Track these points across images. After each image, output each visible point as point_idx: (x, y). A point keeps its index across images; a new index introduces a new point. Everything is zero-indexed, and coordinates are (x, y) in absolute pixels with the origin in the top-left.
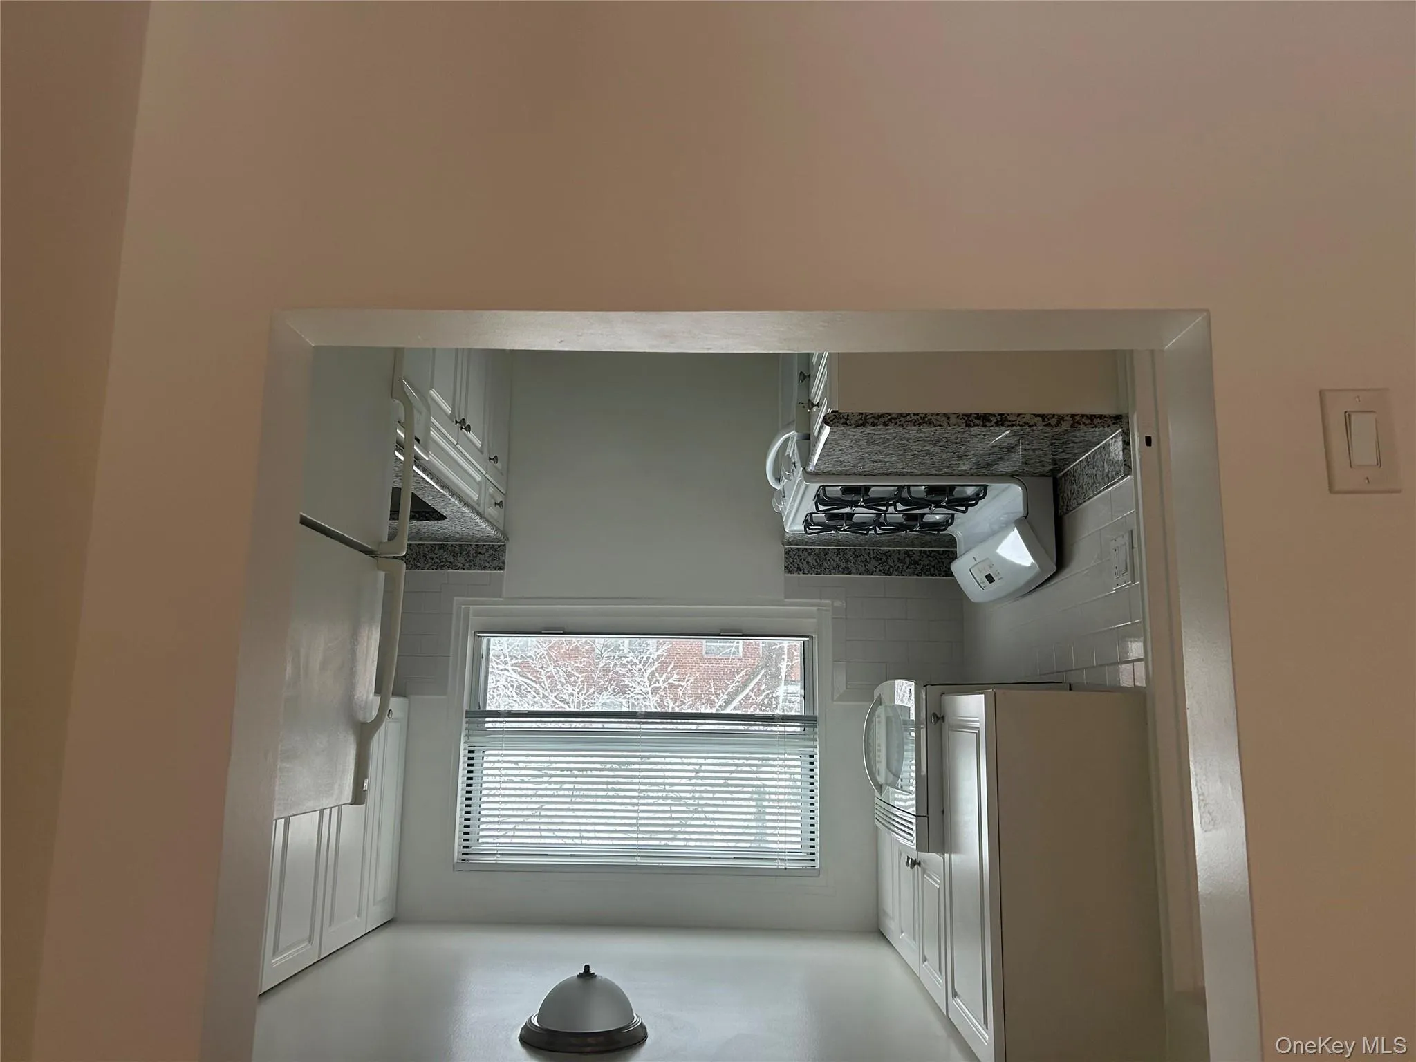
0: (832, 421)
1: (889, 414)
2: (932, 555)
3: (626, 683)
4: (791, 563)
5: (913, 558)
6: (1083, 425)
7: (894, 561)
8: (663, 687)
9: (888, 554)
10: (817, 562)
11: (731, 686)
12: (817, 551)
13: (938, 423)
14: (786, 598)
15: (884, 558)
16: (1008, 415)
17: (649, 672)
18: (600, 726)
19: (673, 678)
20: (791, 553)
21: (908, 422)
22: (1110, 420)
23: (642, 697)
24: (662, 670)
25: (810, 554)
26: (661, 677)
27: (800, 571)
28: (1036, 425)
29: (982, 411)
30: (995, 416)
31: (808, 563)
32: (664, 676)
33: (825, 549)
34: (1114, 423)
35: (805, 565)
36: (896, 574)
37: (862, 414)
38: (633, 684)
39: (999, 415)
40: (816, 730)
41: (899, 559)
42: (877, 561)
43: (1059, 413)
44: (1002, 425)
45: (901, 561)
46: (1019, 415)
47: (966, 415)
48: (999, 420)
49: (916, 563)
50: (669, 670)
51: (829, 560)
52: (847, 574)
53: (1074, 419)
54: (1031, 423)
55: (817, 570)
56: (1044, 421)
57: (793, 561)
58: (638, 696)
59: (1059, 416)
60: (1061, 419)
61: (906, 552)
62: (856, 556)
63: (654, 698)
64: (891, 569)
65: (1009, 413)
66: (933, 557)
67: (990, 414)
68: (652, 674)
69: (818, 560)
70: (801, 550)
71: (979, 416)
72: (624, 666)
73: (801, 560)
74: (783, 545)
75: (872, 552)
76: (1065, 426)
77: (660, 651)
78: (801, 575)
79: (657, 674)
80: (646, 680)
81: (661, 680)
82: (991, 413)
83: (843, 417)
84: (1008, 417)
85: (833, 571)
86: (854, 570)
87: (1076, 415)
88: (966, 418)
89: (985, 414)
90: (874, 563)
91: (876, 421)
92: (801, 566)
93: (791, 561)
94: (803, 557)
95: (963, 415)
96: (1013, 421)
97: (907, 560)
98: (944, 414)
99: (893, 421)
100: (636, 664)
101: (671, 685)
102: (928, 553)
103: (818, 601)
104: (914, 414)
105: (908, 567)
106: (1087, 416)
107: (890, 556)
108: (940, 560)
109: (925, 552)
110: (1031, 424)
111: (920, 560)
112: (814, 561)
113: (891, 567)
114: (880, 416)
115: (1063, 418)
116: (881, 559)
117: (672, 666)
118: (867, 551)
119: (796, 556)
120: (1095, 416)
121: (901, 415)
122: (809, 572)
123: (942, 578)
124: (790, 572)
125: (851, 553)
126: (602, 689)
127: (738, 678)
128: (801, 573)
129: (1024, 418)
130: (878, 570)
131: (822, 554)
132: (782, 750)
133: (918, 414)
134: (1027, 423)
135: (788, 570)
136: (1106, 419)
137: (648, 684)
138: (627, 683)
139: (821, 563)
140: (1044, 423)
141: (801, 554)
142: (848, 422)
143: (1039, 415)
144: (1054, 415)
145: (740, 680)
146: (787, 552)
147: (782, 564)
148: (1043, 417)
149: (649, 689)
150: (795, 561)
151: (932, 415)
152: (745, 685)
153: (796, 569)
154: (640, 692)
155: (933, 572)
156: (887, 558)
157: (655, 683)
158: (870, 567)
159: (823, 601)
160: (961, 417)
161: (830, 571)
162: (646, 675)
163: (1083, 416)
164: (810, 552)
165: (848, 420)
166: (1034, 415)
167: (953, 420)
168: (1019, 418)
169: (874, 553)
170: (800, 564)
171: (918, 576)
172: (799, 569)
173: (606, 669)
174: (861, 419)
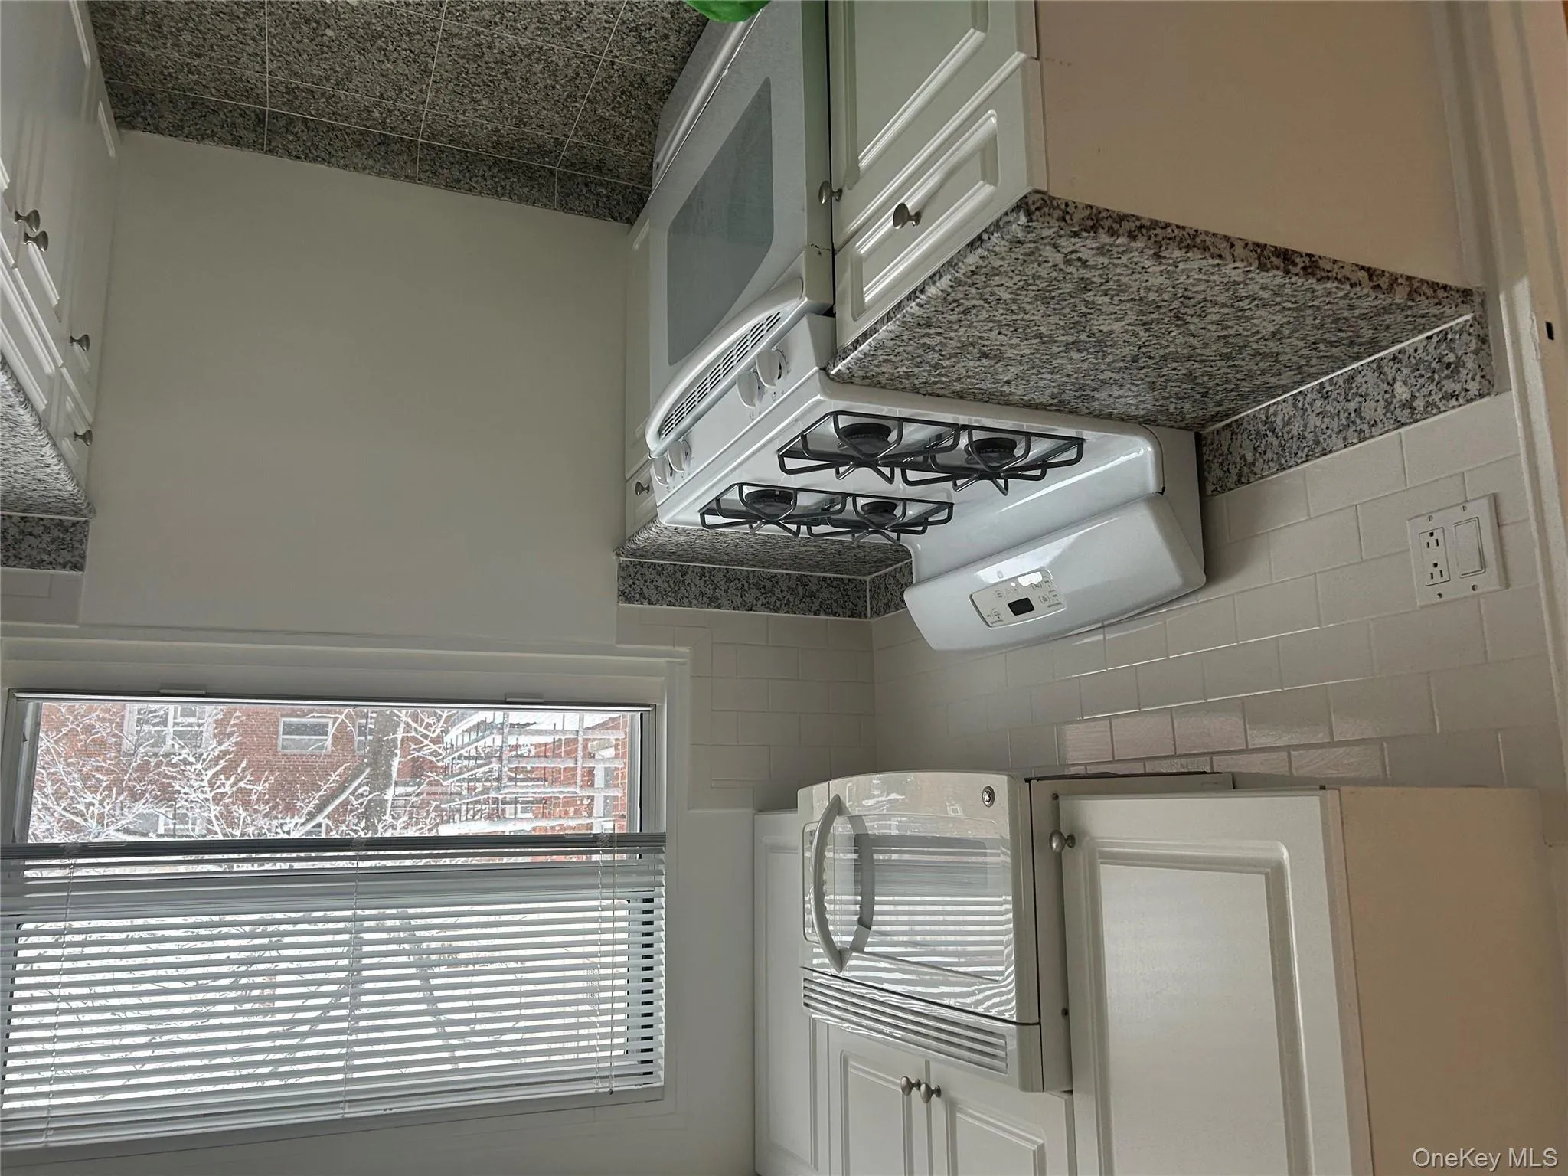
0: (1038, 209)
1: (1138, 218)
2: (835, 583)
3: (175, 789)
4: (630, 586)
5: (808, 588)
6: (1423, 297)
7: (782, 591)
8: (230, 793)
9: (775, 579)
10: (670, 587)
11: (325, 788)
12: (671, 569)
13: (1217, 251)
14: (618, 643)
15: (769, 585)
16: (1320, 257)
17: (210, 773)
18: (285, 866)
19: (245, 781)
20: (630, 569)
21: (1170, 239)
22: (1457, 295)
23: (198, 805)
24: (227, 771)
25: (659, 574)
26: (228, 779)
27: (645, 599)
28: (1360, 285)
29: (1282, 244)
30: (1302, 256)
31: (657, 587)
32: (233, 779)
33: (683, 566)
34: (1463, 302)
35: (653, 592)
36: (786, 610)
37: (1091, 207)
38: (187, 790)
39: (1307, 255)
40: (662, 856)
41: (789, 587)
42: (758, 589)
43: (1392, 269)
44: (1313, 275)
45: (793, 591)
46: (1335, 262)
47: (1258, 245)
48: (1308, 264)
49: (813, 595)
50: (239, 770)
51: (689, 584)
52: (715, 608)
53: (1411, 285)
54: (1354, 280)
55: (670, 599)
56: (1370, 279)
57: (634, 583)
58: (193, 805)
59: (1391, 275)
60: (1394, 280)
61: (799, 579)
62: (729, 581)
63: (216, 807)
64: (778, 603)
65: (1322, 255)
66: (835, 588)
67: (1294, 252)
68: (216, 775)
69: (671, 583)
70: (646, 566)
71: (1278, 252)
72: (174, 766)
73: (646, 581)
74: (618, 555)
75: (751, 576)
76: (1400, 297)
77: (226, 745)
78: (646, 606)
79: (222, 777)
80: (205, 783)
81: (229, 783)
82: (1298, 250)
83: (1058, 207)
84: (1320, 261)
85: (694, 602)
86: (724, 601)
87: (1414, 278)
88: (1259, 251)
89: (1287, 250)
90: (755, 592)
91: (1116, 226)
92: (645, 591)
93: (631, 582)
94: (648, 577)
95: (1254, 243)
96: (1328, 271)
97: (801, 590)
98: (1225, 236)
99: (1144, 231)
100: (191, 764)
101: (240, 790)
102: (829, 582)
103: (670, 648)
104: (1178, 227)
105: (801, 601)
106: (1428, 283)
107: (777, 583)
108: (845, 593)
109: (824, 579)
110: (1352, 281)
111: (818, 591)
112: (666, 584)
113: (779, 599)
114: (1122, 218)
115: (1397, 279)
116: (764, 587)
117: (243, 765)
118: (745, 574)
119: (638, 576)
120: (1438, 284)
121: (1155, 224)
122: (658, 601)
123: (847, 619)
124: (628, 600)
125: (721, 574)
126: (135, 797)
127: (334, 777)
128: (646, 602)
129: (1342, 267)
130: (760, 603)
131: (679, 575)
132: (609, 892)
133: (1184, 228)
134: (1348, 279)
135: (625, 596)
136: (1452, 292)
137: (208, 789)
138: (177, 788)
139: (677, 588)
140: (1372, 284)
141: (647, 573)
142: (1068, 218)
143: (1363, 268)
144: (1383, 271)
145: (337, 778)
146: (623, 568)
147: (613, 586)
148: (1371, 272)
149: (210, 796)
150: (637, 582)
151: (1207, 233)
152: (342, 788)
153: (637, 595)
154: (197, 799)
155: (835, 610)
156: (773, 586)
157: (219, 787)
158: (749, 597)
159: (677, 648)
160: (1251, 247)
161: (690, 603)
162: (207, 779)
163: (1422, 281)
164: (661, 570)
165: (1068, 213)
166: (1357, 265)
167: (1239, 250)
168: (1335, 266)
169: (754, 576)
170: (645, 588)
171: (815, 614)
172: (644, 597)
173: (144, 768)
174: (1089, 217)
